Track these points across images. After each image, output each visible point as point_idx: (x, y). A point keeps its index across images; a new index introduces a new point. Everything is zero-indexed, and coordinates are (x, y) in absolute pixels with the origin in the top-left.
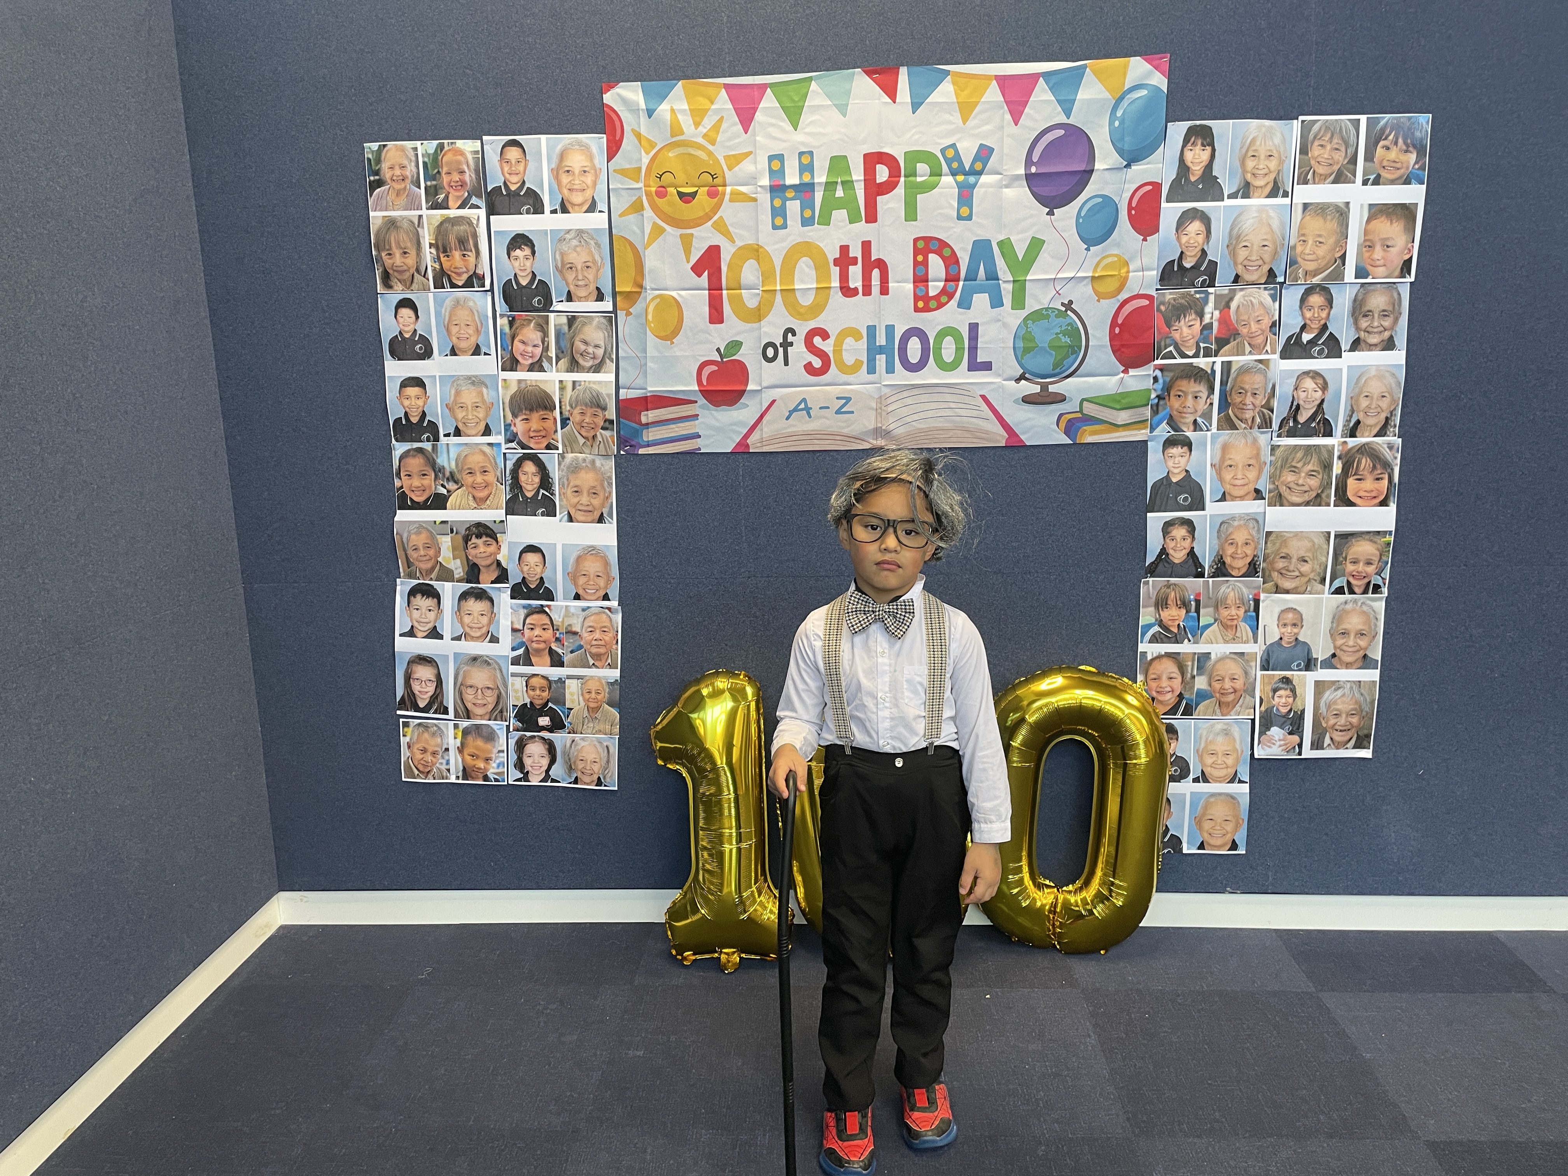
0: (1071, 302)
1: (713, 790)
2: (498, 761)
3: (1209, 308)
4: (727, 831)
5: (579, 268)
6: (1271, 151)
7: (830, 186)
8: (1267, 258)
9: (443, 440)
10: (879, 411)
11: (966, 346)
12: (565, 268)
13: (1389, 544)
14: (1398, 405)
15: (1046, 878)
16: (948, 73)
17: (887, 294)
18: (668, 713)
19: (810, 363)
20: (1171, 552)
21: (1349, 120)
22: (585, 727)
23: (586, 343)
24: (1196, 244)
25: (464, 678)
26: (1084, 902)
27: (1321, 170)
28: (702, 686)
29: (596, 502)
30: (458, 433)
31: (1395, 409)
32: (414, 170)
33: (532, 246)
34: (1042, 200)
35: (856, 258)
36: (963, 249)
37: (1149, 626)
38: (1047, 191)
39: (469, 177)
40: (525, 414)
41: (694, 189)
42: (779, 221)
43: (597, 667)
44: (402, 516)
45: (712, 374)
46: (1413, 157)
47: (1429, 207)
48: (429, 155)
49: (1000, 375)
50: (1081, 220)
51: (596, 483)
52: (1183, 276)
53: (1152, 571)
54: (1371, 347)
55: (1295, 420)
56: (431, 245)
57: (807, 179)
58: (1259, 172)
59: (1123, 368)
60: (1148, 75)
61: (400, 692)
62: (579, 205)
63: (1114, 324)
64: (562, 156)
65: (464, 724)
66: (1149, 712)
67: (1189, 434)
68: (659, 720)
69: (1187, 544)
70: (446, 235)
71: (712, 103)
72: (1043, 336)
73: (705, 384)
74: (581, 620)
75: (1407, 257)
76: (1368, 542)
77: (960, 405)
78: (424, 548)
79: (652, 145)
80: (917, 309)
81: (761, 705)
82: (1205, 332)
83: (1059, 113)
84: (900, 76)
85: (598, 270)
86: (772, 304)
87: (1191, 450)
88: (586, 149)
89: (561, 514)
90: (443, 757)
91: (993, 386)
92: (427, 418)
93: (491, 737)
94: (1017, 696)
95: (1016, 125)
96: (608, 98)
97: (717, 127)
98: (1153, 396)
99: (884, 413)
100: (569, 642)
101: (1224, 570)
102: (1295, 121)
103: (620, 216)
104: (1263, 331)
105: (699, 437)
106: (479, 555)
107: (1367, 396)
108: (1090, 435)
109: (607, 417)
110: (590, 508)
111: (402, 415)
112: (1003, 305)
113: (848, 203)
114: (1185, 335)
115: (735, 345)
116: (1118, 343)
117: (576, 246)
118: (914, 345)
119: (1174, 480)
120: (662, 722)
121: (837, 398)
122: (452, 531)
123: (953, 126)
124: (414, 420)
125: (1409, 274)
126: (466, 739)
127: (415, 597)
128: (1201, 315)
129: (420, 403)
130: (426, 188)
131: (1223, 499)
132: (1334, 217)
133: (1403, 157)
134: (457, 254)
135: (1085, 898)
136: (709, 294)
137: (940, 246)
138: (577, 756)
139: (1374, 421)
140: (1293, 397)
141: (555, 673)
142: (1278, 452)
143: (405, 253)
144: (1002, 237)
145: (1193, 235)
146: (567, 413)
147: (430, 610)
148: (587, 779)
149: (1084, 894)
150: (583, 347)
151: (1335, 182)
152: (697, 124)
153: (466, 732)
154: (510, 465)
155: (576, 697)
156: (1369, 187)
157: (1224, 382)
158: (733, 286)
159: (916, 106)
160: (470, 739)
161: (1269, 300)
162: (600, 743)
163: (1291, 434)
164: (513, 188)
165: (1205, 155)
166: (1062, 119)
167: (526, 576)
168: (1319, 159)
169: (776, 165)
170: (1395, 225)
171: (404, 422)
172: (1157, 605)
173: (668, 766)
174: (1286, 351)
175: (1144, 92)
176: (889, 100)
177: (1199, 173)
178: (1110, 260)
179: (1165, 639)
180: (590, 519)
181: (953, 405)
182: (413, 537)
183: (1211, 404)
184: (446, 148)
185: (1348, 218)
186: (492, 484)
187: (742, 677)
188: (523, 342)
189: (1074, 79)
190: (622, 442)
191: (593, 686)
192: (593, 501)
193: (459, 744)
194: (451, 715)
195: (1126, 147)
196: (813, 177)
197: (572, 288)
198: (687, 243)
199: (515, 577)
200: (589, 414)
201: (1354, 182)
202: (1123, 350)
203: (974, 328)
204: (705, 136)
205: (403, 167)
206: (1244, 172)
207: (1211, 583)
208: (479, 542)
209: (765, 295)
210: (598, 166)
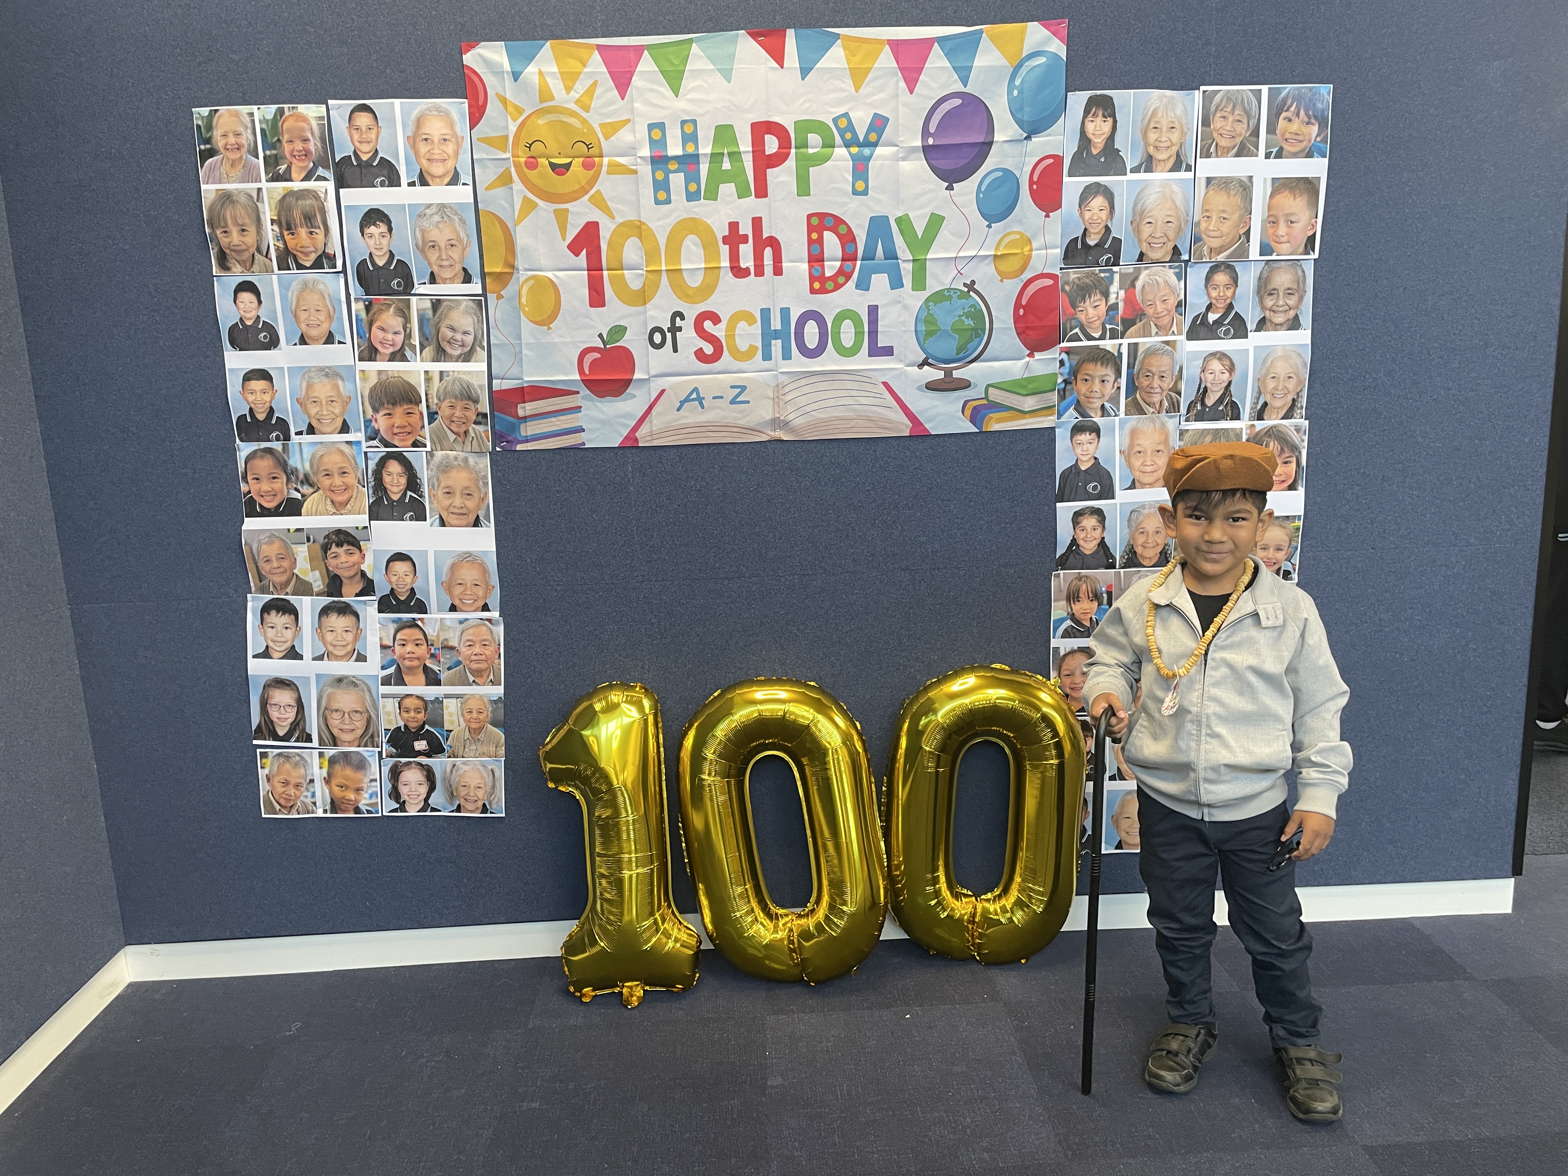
0: (973, 282)
1: (608, 813)
2: (370, 791)
3: (1114, 288)
4: (627, 856)
5: (443, 246)
6: (1173, 122)
7: (716, 158)
8: (1171, 235)
9: (295, 439)
10: (777, 400)
11: (866, 329)
12: (426, 246)
13: (1298, 529)
14: (1304, 386)
15: (963, 887)
16: (837, 36)
17: (781, 274)
18: (558, 731)
19: (701, 349)
20: (1081, 543)
21: (1251, 90)
22: (467, 750)
23: (453, 329)
24: (1100, 221)
25: (329, 701)
26: (1004, 910)
27: (1223, 143)
28: (595, 700)
29: (471, 504)
30: (311, 430)
31: (1301, 390)
32: (251, 137)
33: (388, 222)
34: (941, 174)
35: (746, 236)
36: (860, 226)
37: (1061, 621)
38: (944, 164)
39: (314, 145)
40: (388, 409)
41: (568, 160)
42: (662, 196)
43: (478, 684)
44: (250, 524)
45: (593, 363)
46: (1315, 129)
47: (1331, 181)
48: (267, 121)
49: (901, 361)
50: (981, 196)
51: (469, 484)
52: (1087, 257)
53: (1063, 563)
54: (1277, 327)
55: (1203, 404)
56: (273, 222)
57: (690, 149)
58: (1162, 145)
59: (1028, 352)
60: (1046, 41)
61: (256, 719)
62: (439, 177)
63: (1018, 305)
64: (419, 123)
65: (330, 752)
66: (1063, 710)
67: (1098, 419)
68: (548, 739)
69: (1097, 534)
70: (289, 209)
71: (585, 66)
72: (945, 319)
73: (587, 373)
74: (458, 633)
75: (1310, 233)
76: (1278, 528)
77: (863, 394)
78: (277, 559)
79: (520, 111)
80: (813, 291)
81: (659, 719)
82: (1111, 313)
83: (955, 81)
84: (787, 39)
85: (464, 249)
86: (658, 286)
87: (1099, 437)
88: (445, 115)
89: (432, 518)
90: (307, 790)
91: (895, 372)
92: (276, 415)
93: (361, 765)
94: (929, 698)
95: (911, 93)
96: (469, 59)
97: (590, 92)
98: (1060, 380)
99: (782, 403)
100: (446, 658)
101: (1135, 561)
102: (1197, 91)
103: (487, 189)
104: (1169, 311)
105: (583, 430)
106: (340, 566)
107: (1273, 378)
108: (996, 423)
109: (480, 410)
110: (464, 511)
111: (247, 413)
112: (903, 286)
113: (736, 176)
114: (1091, 316)
115: (619, 331)
116: (1023, 325)
117: (439, 222)
118: (811, 330)
119: (1083, 468)
120: (551, 740)
121: (732, 387)
122: (308, 540)
123: (845, 94)
124: (261, 417)
125: (1313, 251)
126: (333, 768)
127: (269, 614)
128: (1106, 294)
129: (267, 398)
130: (264, 158)
131: (1133, 486)
132: (1238, 191)
133: (1305, 129)
134: (303, 232)
135: (1004, 905)
136: (589, 275)
137: (835, 223)
138: (458, 782)
139: (1281, 403)
140: (1201, 379)
141: (431, 692)
142: (1186, 437)
143: (243, 230)
144: (900, 214)
145: (1096, 211)
146: (435, 407)
147: (286, 628)
148: (470, 806)
149: (1003, 901)
150: (450, 334)
151: (1238, 155)
152: (568, 89)
153: (332, 761)
154: (372, 465)
155: (455, 718)
156: (1271, 160)
157: (1131, 366)
158: (613, 266)
159: (805, 72)
160: (338, 768)
161: (1174, 278)
162: (484, 766)
163: (1200, 418)
164: (365, 157)
165: (1107, 127)
166: (958, 87)
167: (394, 587)
168: (1222, 131)
169: (657, 134)
170: (1298, 199)
171: (249, 420)
172: (1068, 599)
173: (561, 788)
174: (1192, 332)
175: (1042, 60)
176: (777, 65)
177: (1101, 146)
178: (1012, 237)
179: (1078, 634)
180: (464, 522)
181: (854, 393)
182: (264, 547)
183: (1119, 388)
184: (287, 113)
185: (1251, 192)
186: (352, 487)
187: (638, 689)
188: (383, 329)
189: (971, 44)
190: (498, 437)
191: (474, 705)
192: (467, 503)
193: (325, 775)
194: (315, 743)
195: (1026, 118)
196: (697, 148)
197: (436, 269)
198: (562, 218)
199: (382, 588)
200: (459, 408)
201: (1257, 156)
202: (1028, 332)
203: (873, 310)
204: (577, 102)
205: (238, 135)
206: (1147, 144)
207: (1122, 574)
208: (341, 550)
209: (650, 275)
210: (459, 134)
